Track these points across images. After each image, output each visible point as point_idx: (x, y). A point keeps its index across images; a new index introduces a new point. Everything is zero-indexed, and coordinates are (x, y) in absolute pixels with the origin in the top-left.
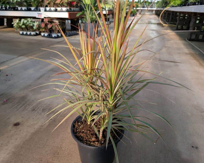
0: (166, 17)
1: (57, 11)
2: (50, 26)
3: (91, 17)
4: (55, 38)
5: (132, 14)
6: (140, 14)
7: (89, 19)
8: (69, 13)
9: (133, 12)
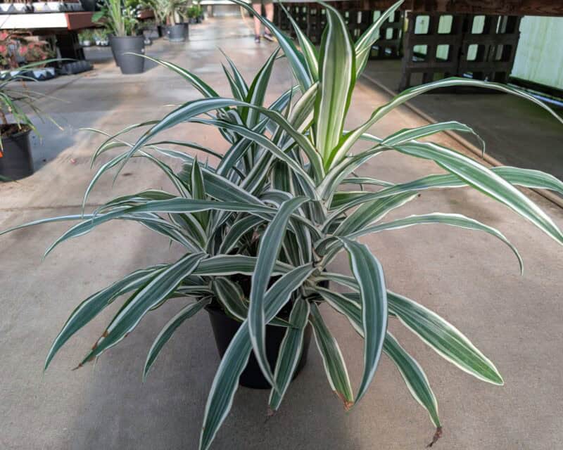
0: (279, 21)
1: (35, 10)
2: (23, 50)
3: (125, 23)
4: (42, 78)
5: (194, 17)
6: (211, 16)
7: (121, 28)
8: (67, 14)
9: (196, 12)
